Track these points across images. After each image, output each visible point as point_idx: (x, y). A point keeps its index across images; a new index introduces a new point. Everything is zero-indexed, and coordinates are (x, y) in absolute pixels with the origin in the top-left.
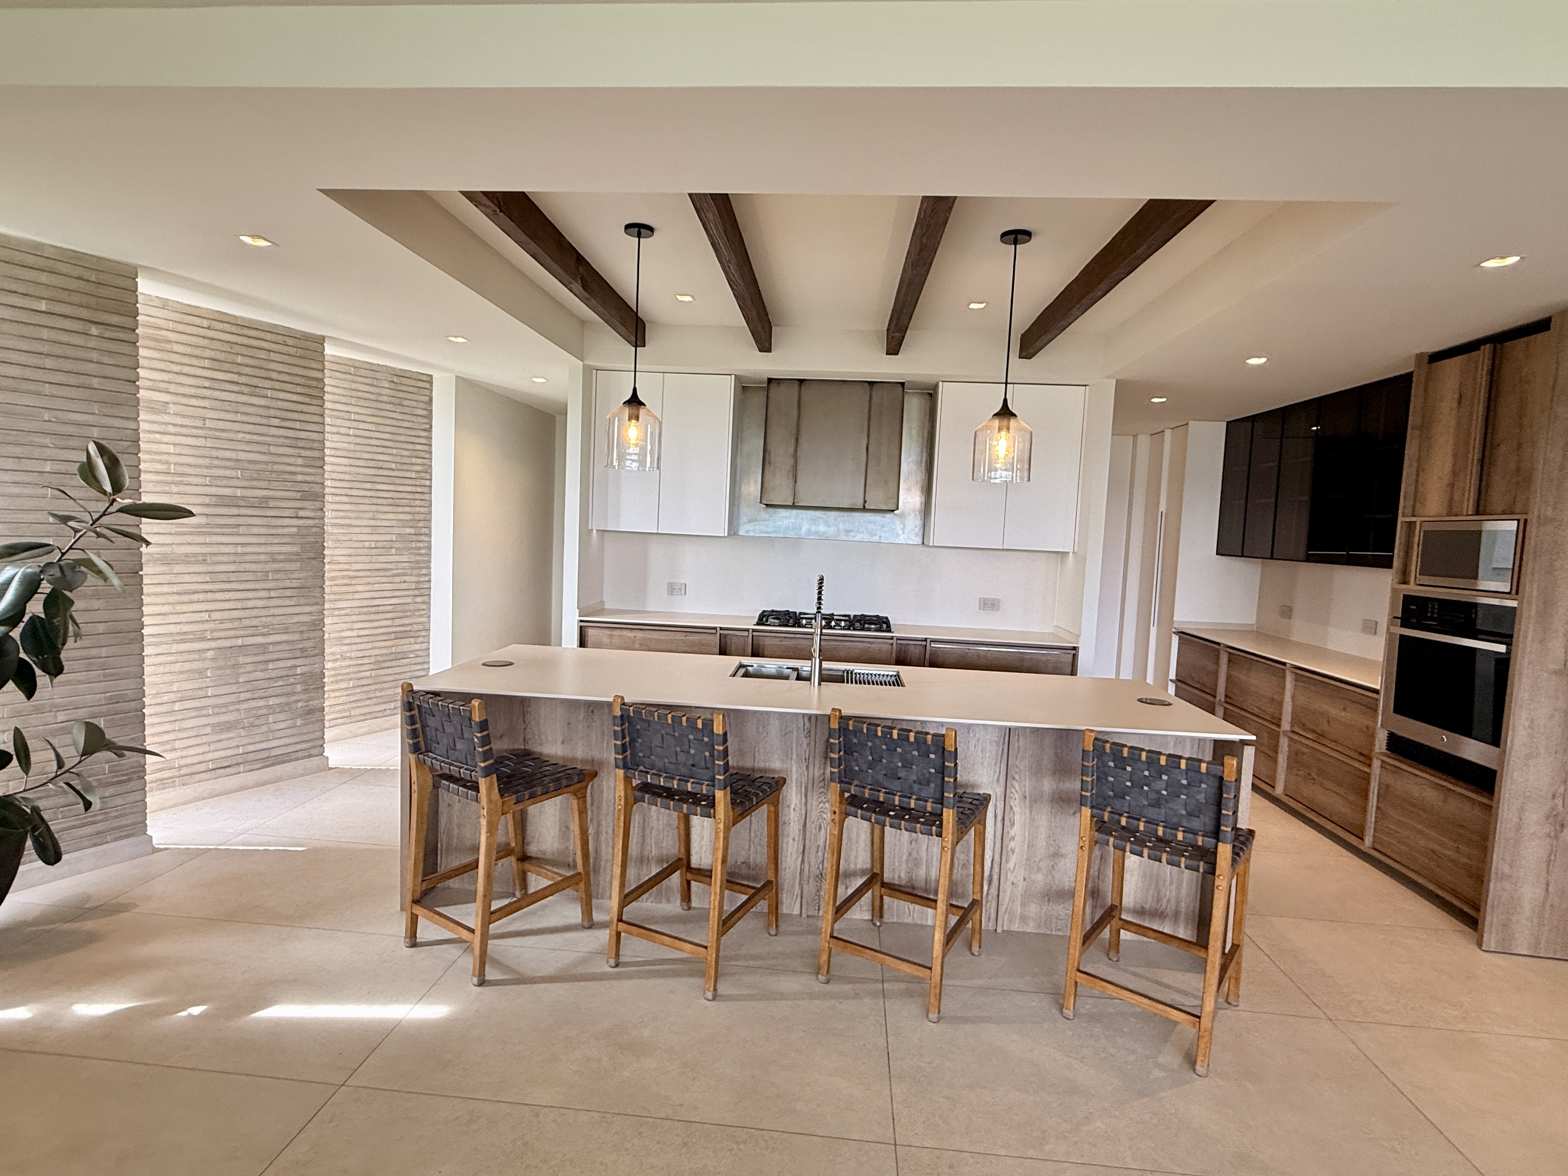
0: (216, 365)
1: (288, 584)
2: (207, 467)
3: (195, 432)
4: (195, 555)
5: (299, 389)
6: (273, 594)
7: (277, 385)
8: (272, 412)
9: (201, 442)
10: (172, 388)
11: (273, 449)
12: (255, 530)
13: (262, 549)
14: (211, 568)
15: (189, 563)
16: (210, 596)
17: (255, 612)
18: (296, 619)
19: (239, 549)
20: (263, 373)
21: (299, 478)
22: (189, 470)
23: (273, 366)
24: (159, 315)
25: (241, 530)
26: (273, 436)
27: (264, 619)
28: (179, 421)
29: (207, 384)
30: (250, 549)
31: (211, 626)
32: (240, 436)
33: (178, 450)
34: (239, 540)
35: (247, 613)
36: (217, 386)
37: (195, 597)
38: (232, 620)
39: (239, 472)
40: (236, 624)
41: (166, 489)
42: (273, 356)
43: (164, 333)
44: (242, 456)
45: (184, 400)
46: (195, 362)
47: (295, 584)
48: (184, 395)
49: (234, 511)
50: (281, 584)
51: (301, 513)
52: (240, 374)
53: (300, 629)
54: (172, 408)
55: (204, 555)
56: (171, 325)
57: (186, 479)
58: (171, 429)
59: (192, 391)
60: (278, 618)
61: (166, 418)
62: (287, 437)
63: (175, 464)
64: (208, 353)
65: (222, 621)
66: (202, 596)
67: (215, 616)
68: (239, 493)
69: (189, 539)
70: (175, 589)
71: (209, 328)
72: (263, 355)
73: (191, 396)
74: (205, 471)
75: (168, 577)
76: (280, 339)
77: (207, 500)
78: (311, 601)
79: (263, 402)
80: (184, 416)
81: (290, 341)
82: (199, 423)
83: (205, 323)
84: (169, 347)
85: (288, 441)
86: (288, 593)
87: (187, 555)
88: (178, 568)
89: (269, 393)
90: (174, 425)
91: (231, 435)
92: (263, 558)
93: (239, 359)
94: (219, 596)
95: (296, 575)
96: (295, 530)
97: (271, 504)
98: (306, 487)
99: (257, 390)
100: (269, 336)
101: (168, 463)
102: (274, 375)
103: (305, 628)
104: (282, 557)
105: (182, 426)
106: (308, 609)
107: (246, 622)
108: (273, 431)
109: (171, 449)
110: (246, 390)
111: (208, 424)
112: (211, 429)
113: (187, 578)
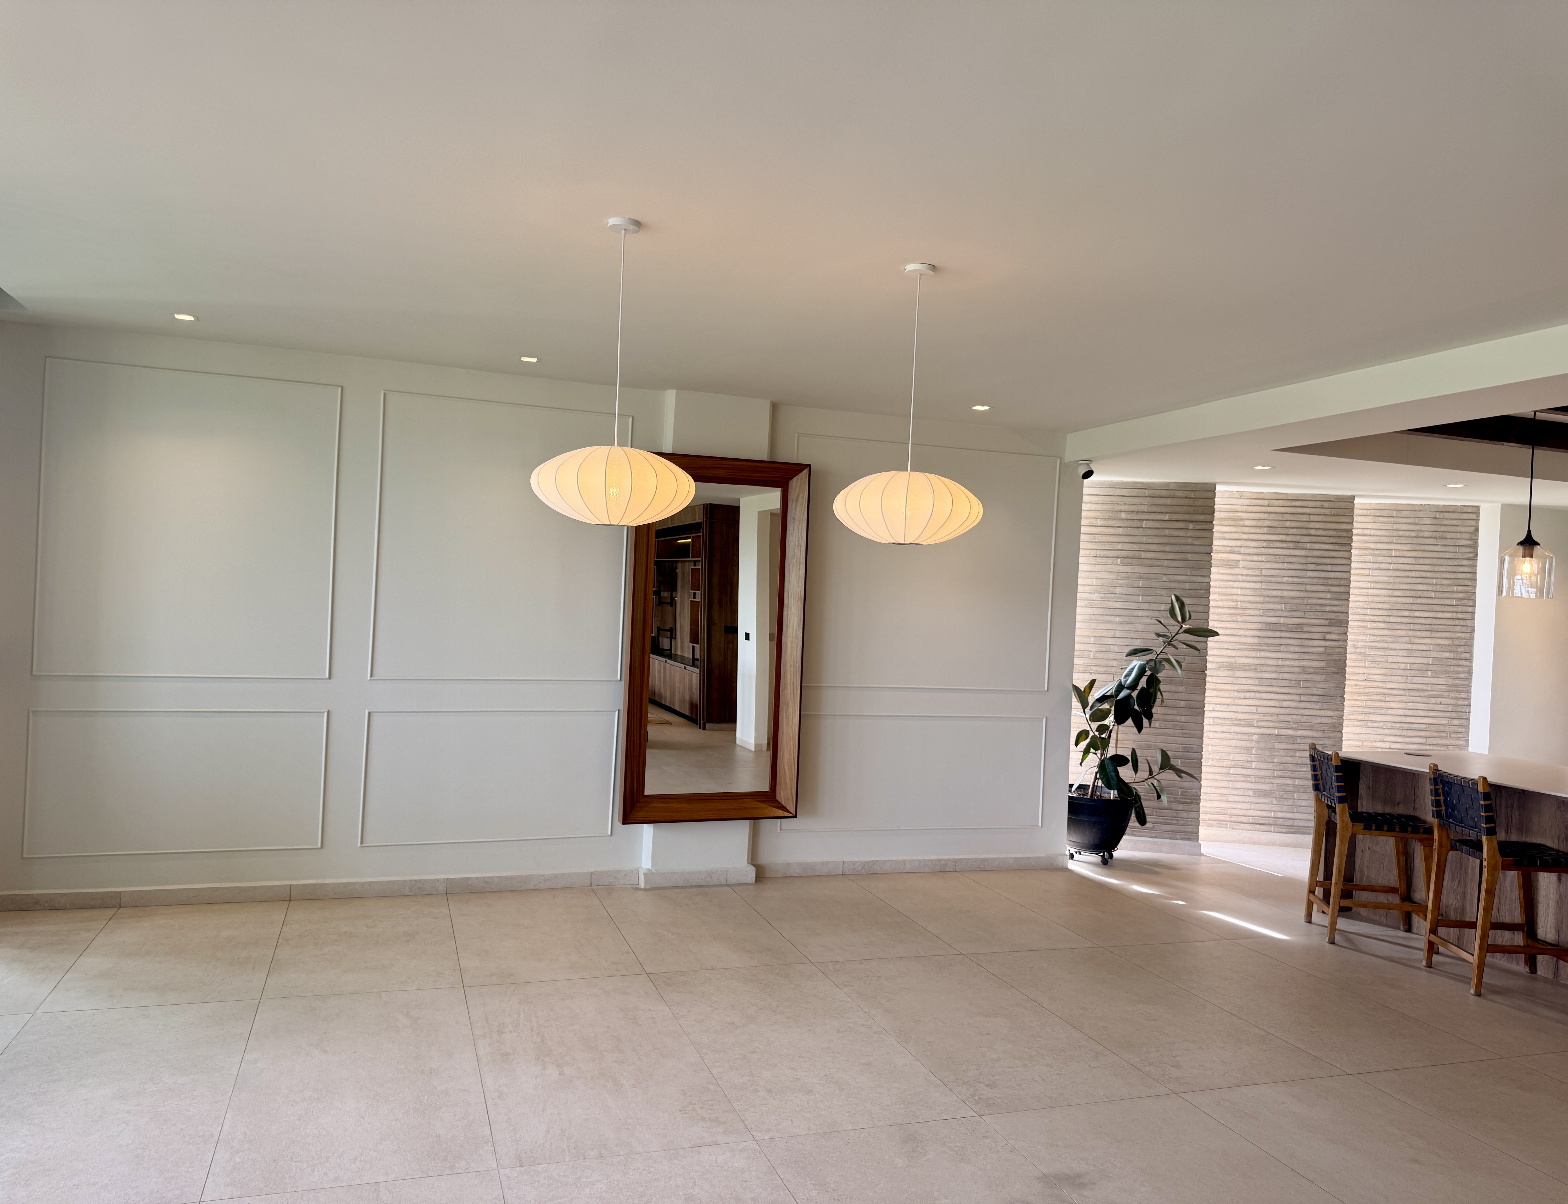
0: (1272, 531)
1: (1315, 691)
2: (1262, 603)
3: (1255, 579)
4: (1249, 665)
5: (1331, 540)
6: (1303, 698)
7: (1315, 539)
8: (1309, 560)
10: (1242, 550)
11: (1309, 588)
12: (1292, 649)
13: (1296, 663)
14: (1259, 675)
15: (1246, 670)
16: (1258, 695)
17: (1287, 711)
18: (1319, 720)
19: (1280, 663)
20: (1304, 532)
21: (1328, 608)
23: (1312, 525)
24: (1238, 503)
25: (1282, 648)
26: (1310, 577)
27: (1295, 717)
28: (1245, 572)
29: (1265, 544)
30: (1287, 663)
31: (1256, 717)
32: (1285, 579)
34: (1280, 655)
35: (1283, 711)
36: (1271, 545)
37: (1248, 695)
38: (1272, 714)
39: (1283, 605)
40: (1275, 718)
41: (1235, 619)
42: (1312, 518)
43: (1239, 514)
44: (1286, 593)
45: (1249, 558)
47: (1320, 692)
48: (1249, 554)
49: (1278, 634)
50: (1309, 691)
51: (1328, 636)
52: (1287, 535)
53: (1323, 728)
55: (1256, 665)
57: (1247, 612)
58: (1240, 578)
59: (1255, 551)
60: (1305, 717)
61: (1237, 571)
62: (1320, 578)
64: (1267, 523)
65: (1265, 714)
66: (1252, 695)
67: (1260, 710)
68: (1282, 620)
69: (1246, 653)
71: (1268, 506)
73: (1254, 554)
74: (1259, 606)
75: (1232, 679)
76: (1318, 504)
77: (1260, 626)
78: (1333, 707)
79: (1303, 553)
80: (1248, 569)
81: (1326, 504)
82: (1258, 573)
83: (1266, 502)
84: (1242, 523)
85: (1320, 581)
86: (1315, 698)
87: (1244, 665)
88: (1239, 674)
89: (1308, 546)
90: (1242, 575)
91: (1279, 579)
92: (1296, 670)
93: (1288, 524)
94: (1264, 696)
95: (1321, 685)
96: (1322, 649)
97: (1305, 629)
98: (1332, 616)
102: (1313, 532)
103: (1326, 728)
104: (1311, 670)
105: (1247, 575)
106: (1330, 713)
107: (1282, 718)
108: (1310, 574)
109: (1239, 591)
110: (1291, 545)
112: (1265, 576)
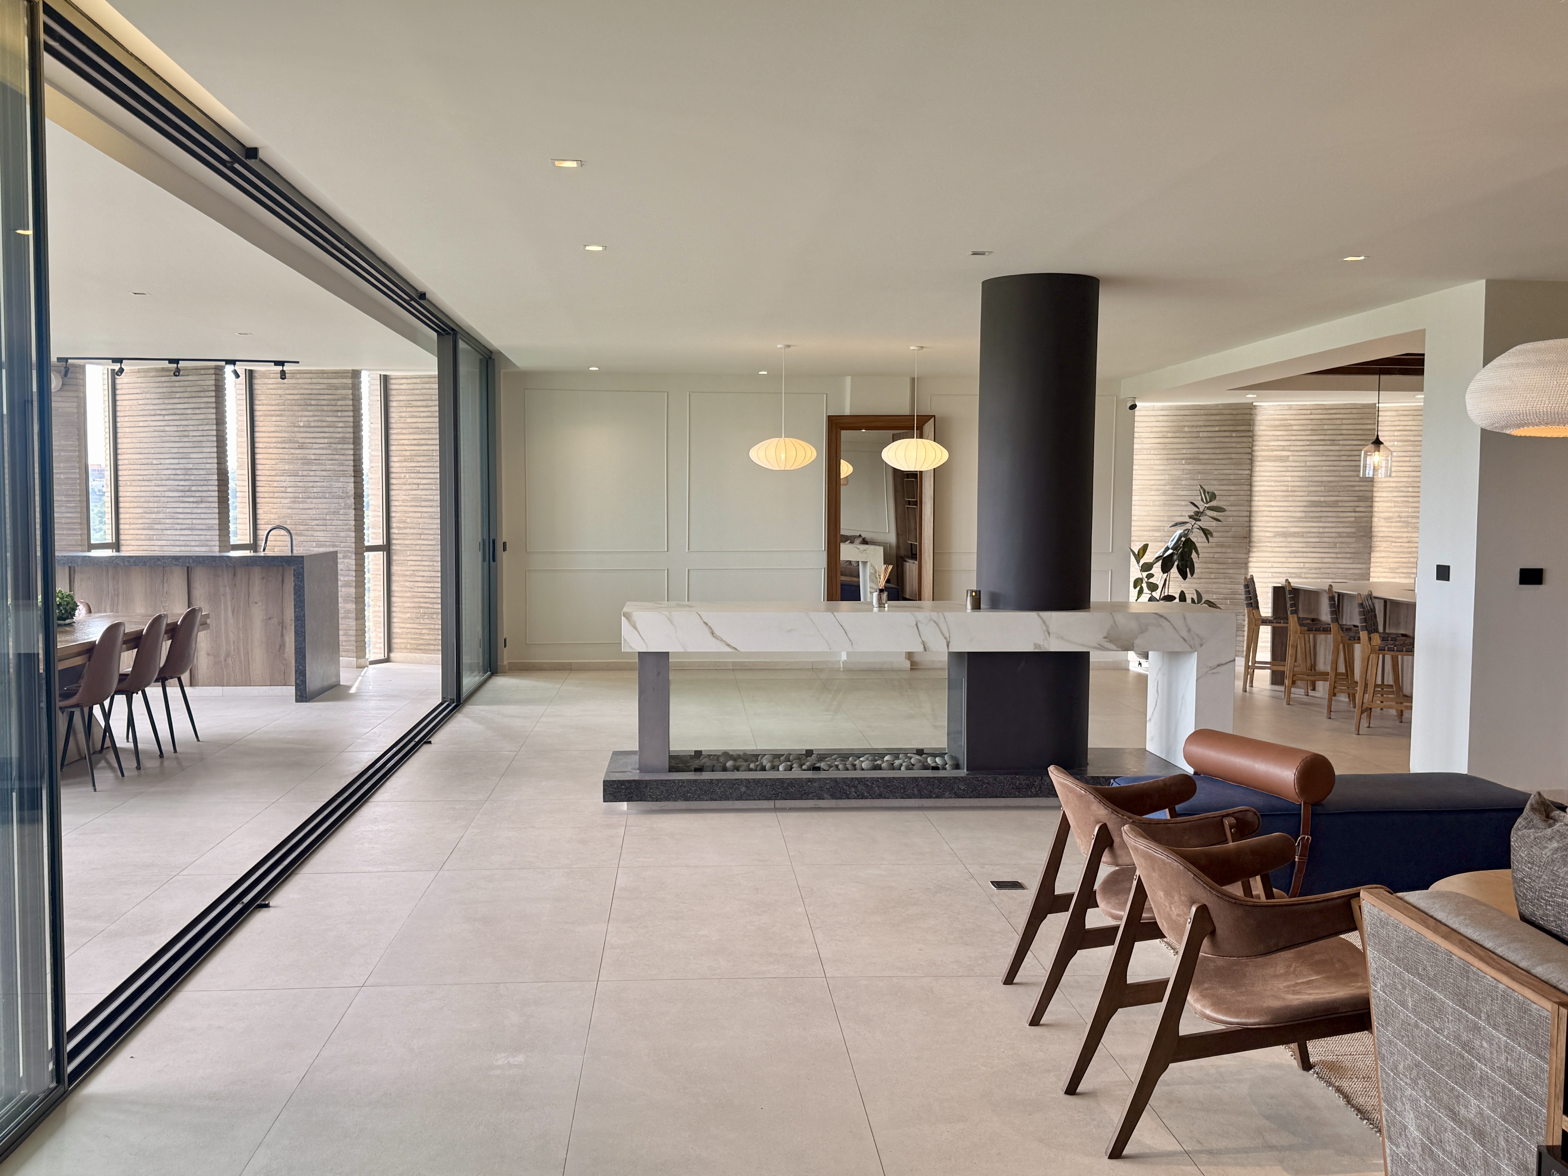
3: (1301, 469)
4: (1298, 533)
6: (1339, 556)
8: (1342, 453)
9: (1304, 474)
10: (1292, 448)
13: (1333, 530)
20: (1338, 432)
21: (1357, 488)
22: (1297, 489)
23: (1344, 427)
26: (1343, 466)
28: (1294, 464)
33: (1293, 479)
45: (1296, 454)
46: (1303, 433)
48: (1297, 451)
51: (1358, 509)
54: (1291, 458)
56: (1292, 417)
57: (1296, 494)
61: (1288, 464)
63: (1291, 486)
66: (1301, 555)
69: (1296, 524)
70: (1288, 550)
71: (1311, 414)
72: (1338, 422)
76: (1349, 411)
78: (1362, 561)
79: (1337, 448)
80: (1296, 462)
81: (1354, 411)
82: (1303, 464)
85: (1351, 469)
86: (1348, 555)
90: (1292, 467)
95: (1352, 546)
97: (1340, 504)
99: (1335, 442)
100: (1342, 411)
101: (1288, 486)
104: (1345, 535)
105: (1295, 467)
106: (1359, 566)
111: (1308, 464)
112: (1309, 466)
113: (1294, 545)
